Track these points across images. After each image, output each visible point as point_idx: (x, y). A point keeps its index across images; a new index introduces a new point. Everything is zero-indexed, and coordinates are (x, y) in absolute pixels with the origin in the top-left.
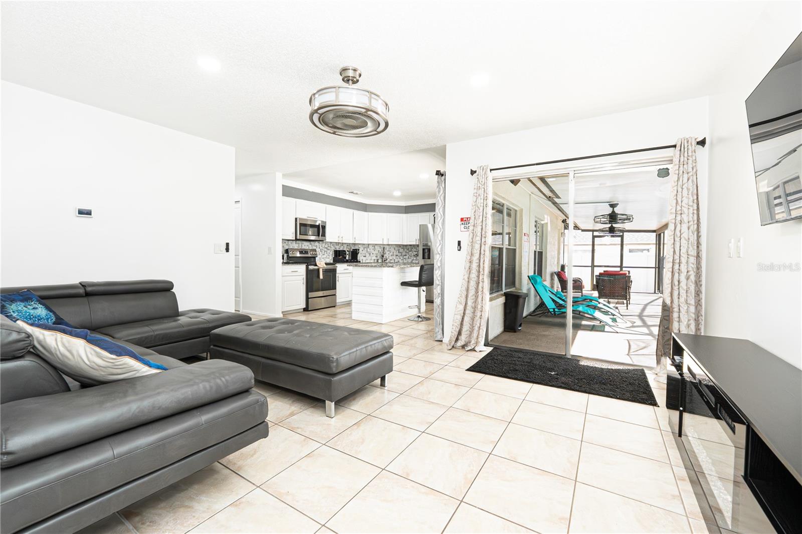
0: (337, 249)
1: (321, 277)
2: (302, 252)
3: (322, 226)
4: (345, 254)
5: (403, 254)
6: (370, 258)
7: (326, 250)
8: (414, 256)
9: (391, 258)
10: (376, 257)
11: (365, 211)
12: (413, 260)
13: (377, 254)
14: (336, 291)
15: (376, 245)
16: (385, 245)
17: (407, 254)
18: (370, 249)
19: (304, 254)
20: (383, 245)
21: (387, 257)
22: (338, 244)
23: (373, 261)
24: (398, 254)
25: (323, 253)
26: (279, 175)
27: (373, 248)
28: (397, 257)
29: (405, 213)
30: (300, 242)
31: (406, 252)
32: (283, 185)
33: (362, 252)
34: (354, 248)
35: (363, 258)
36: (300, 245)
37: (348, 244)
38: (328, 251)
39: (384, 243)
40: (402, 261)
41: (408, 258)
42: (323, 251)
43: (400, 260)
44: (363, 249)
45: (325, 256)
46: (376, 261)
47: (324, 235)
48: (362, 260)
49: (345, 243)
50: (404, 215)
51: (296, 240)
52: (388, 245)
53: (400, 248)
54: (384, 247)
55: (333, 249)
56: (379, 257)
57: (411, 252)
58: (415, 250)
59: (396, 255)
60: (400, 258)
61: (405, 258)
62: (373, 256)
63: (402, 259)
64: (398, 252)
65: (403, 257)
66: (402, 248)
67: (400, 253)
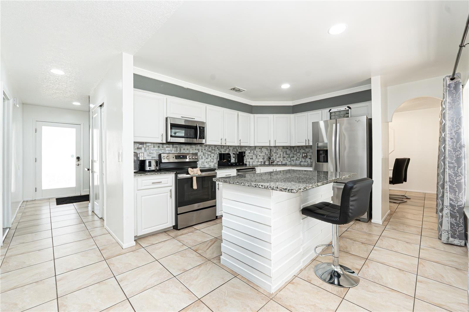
0: (223, 152)
1: (195, 187)
2: (180, 156)
3: (199, 127)
4: (230, 157)
5: (291, 156)
6: (257, 160)
7: (209, 153)
8: (303, 157)
9: (278, 160)
10: (263, 159)
11: (251, 112)
12: (302, 161)
13: (263, 156)
14: (216, 202)
15: (263, 147)
16: (271, 147)
17: (295, 156)
18: (257, 151)
19: (181, 158)
20: (270, 147)
21: (274, 159)
22: (222, 146)
23: (260, 163)
24: (285, 155)
25: (207, 157)
26: (128, 59)
27: (260, 150)
28: (285, 159)
29: (293, 114)
30: (178, 146)
31: (294, 154)
32: (134, 74)
33: (248, 154)
34: (241, 151)
35: (251, 161)
36: (179, 149)
37: (235, 147)
38: (213, 155)
39: (271, 145)
40: (290, 163)
41: (296, 160)
42: (206, 155)
43: (287, 162)
44: (250, 152)
45: (209, 160)
46: (263, 163)
47: (202, 137)
48: (249, 162)
49: (231, 146)
50: (292, 116)
51: (168, 143)
52: (275, 147)
53: (287, 150)
54: (270, 149)
55: (218, 152)
56: (266, 159)
57: (299, 154)
58: (303, 151)
59: (283, 157)
60: (288, 160)
61: (292, 160)
62: (260, 159)
63: (290, 161)
64: (285, 153)
65: (291, 159)
66: (289, 150)
67: (288, 154)
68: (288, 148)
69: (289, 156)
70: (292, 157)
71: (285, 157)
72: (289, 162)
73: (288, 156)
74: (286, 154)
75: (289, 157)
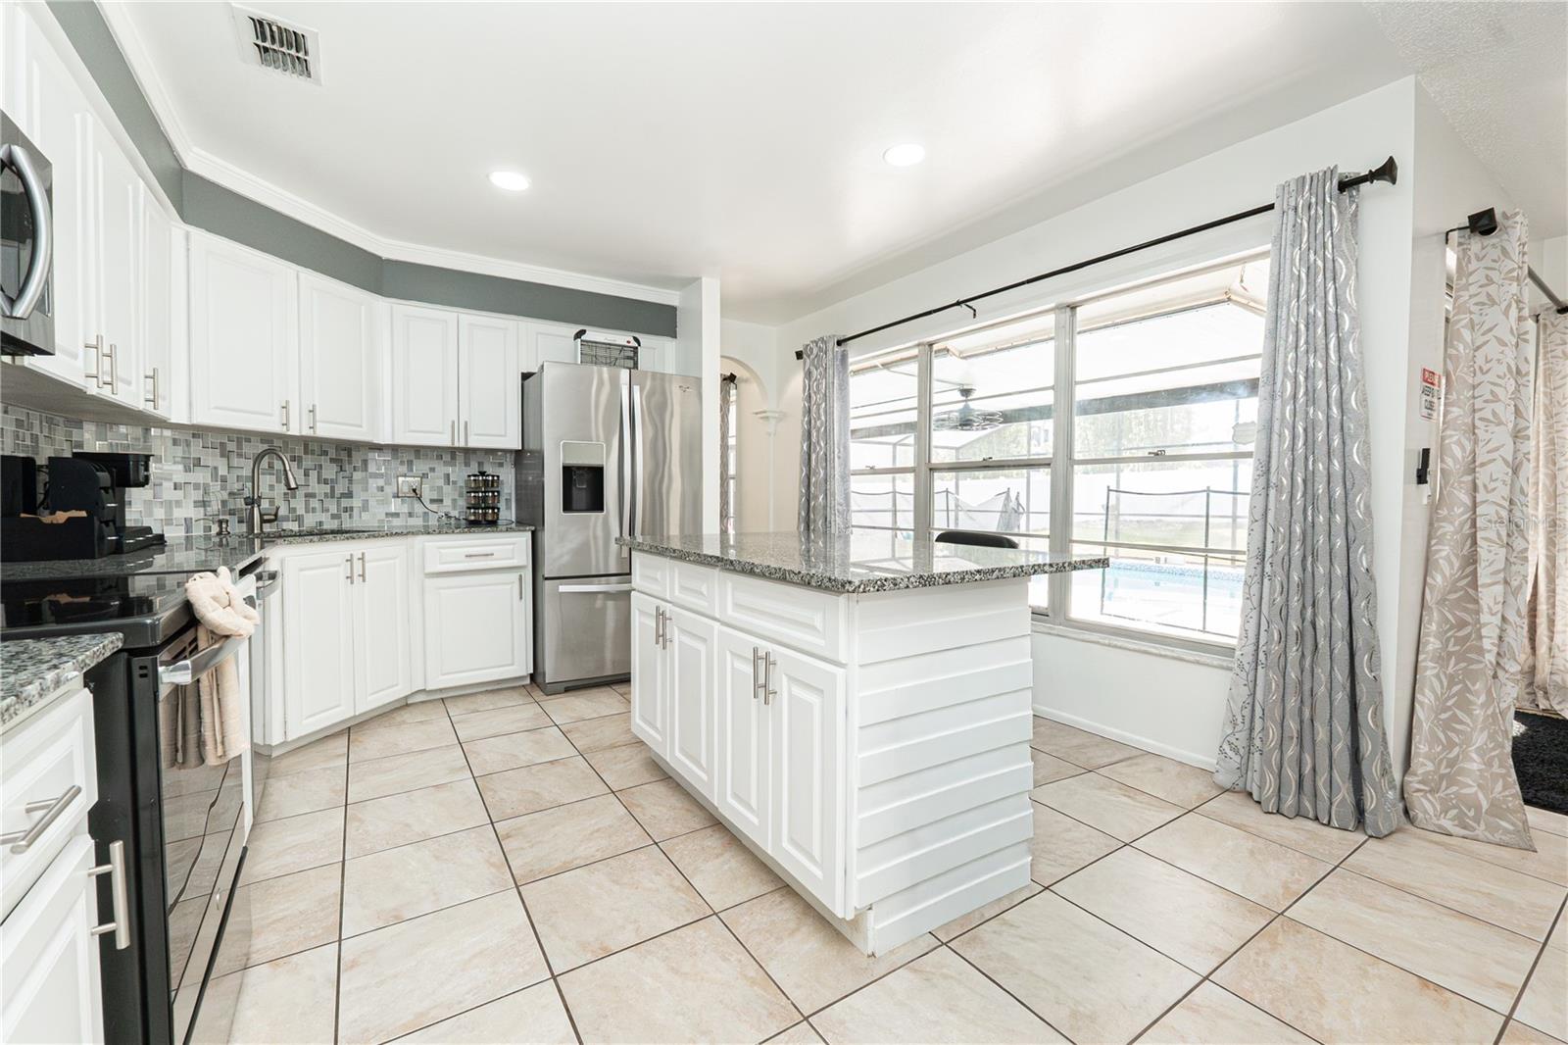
5: (340, 489)
10: (204, 504)
28: (314, 503)
43: (324, 518)
53: (324, 459)
59: (308, 495)
60: (328, 510)
61: (346, 510)
62: (178, 503)
63: (336, 512)
64: (314, 474)
65: (339, 504)
66: (332, 460)
67: (326, 482)
68: (325, 453)
69: (333, 489)
70: (343, 495)
71: (313, 495)
72: (334, 517)
73: (327, 489)
74: (319, 483)
75: (333, 497)
